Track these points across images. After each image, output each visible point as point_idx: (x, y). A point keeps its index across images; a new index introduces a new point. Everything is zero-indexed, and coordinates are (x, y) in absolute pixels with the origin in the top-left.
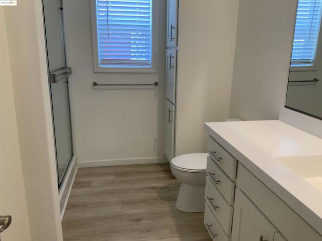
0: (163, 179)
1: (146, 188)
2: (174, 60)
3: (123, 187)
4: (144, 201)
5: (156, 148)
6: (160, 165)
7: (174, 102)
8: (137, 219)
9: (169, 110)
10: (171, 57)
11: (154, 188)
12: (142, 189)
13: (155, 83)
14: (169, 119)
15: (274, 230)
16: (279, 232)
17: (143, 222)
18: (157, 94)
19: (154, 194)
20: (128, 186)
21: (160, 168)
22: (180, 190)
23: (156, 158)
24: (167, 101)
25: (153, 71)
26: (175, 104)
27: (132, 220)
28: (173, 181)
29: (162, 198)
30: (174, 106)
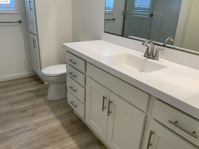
0: (36, 85)
1: (25, 92)
2: (32, 4)
3: (8, 94)
4: (25, 100)
5: (26, 66)
6: (31, 77)
7: (36, 34)
8: (23, 111)
9: (33, 39)
10: (30, 2)
11: (30, 91)
12: (22, 93)
13: (19, 21)
14: (34, 45)
15: (109, 91)
16: (112, 91)
17: (28, 112)
18: (21, 29)
19: (32, 95)
20: (12, 93)
21: (31, 79)
22: (49, 89)
23: (27, 73)
24: (29, 33)
25: (16, 12)
26: (37, 35)
27: (20, 112)
28: (42, 85)
29: (37, 96)
30: (36, 36)
